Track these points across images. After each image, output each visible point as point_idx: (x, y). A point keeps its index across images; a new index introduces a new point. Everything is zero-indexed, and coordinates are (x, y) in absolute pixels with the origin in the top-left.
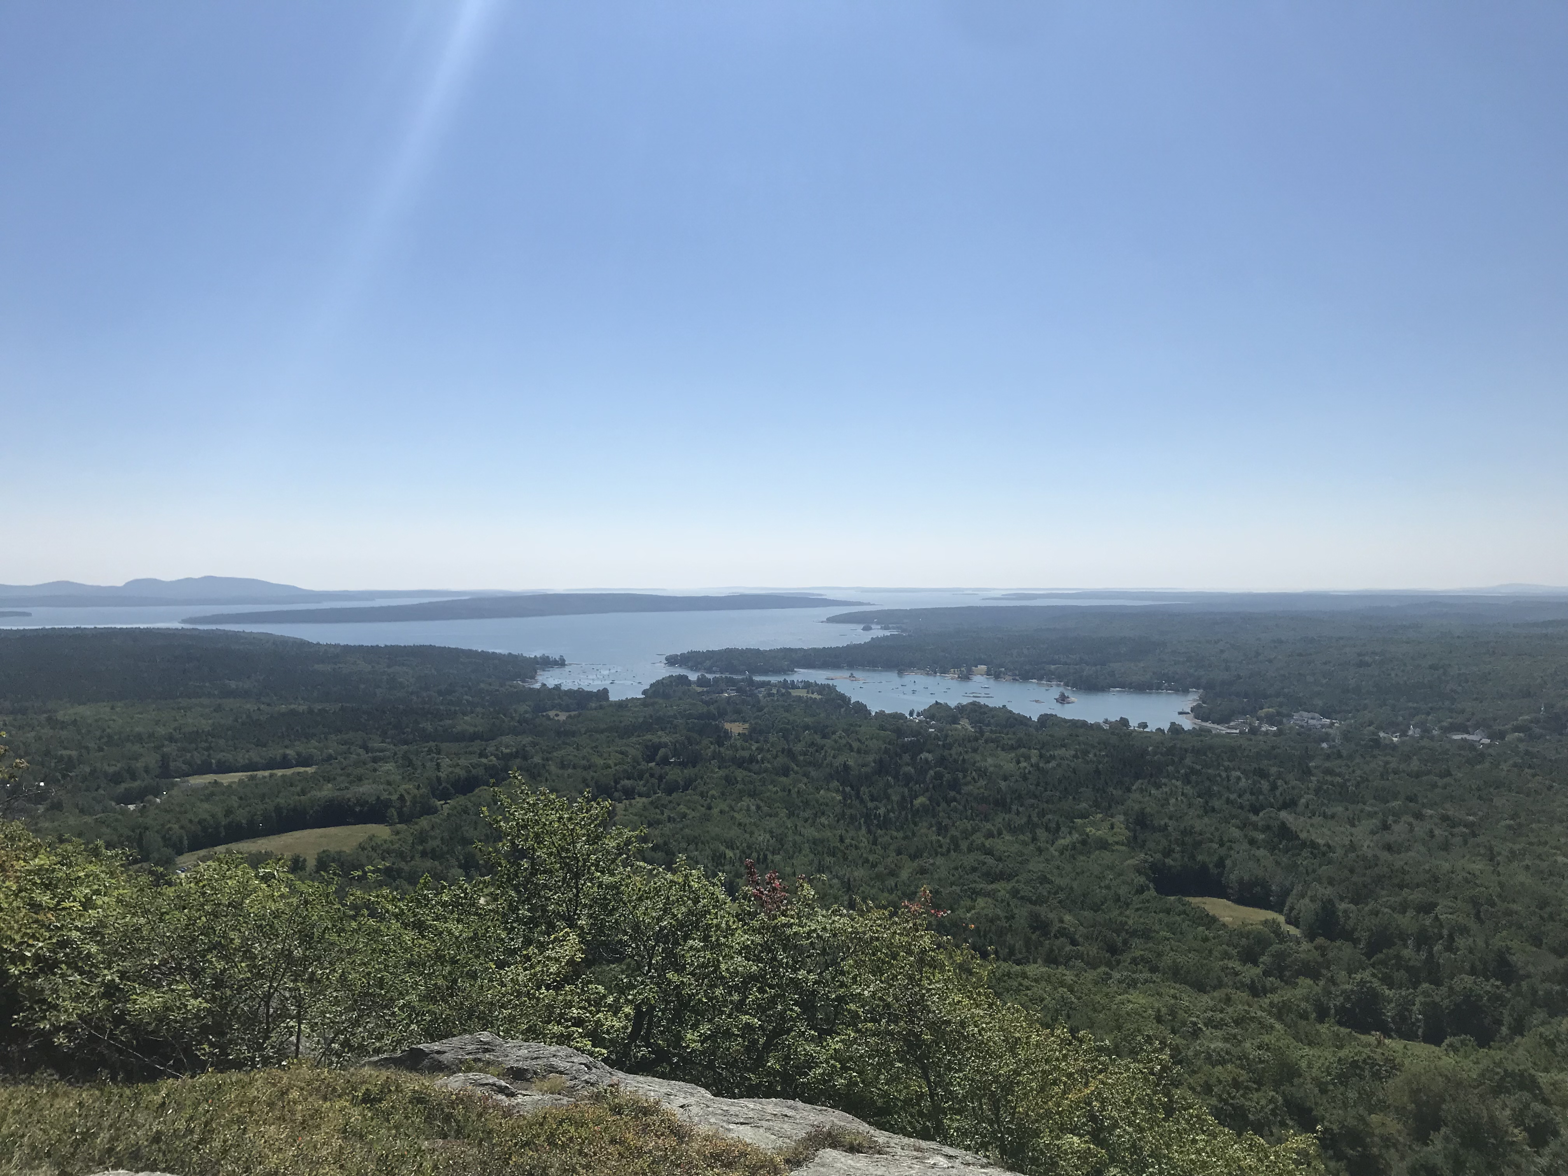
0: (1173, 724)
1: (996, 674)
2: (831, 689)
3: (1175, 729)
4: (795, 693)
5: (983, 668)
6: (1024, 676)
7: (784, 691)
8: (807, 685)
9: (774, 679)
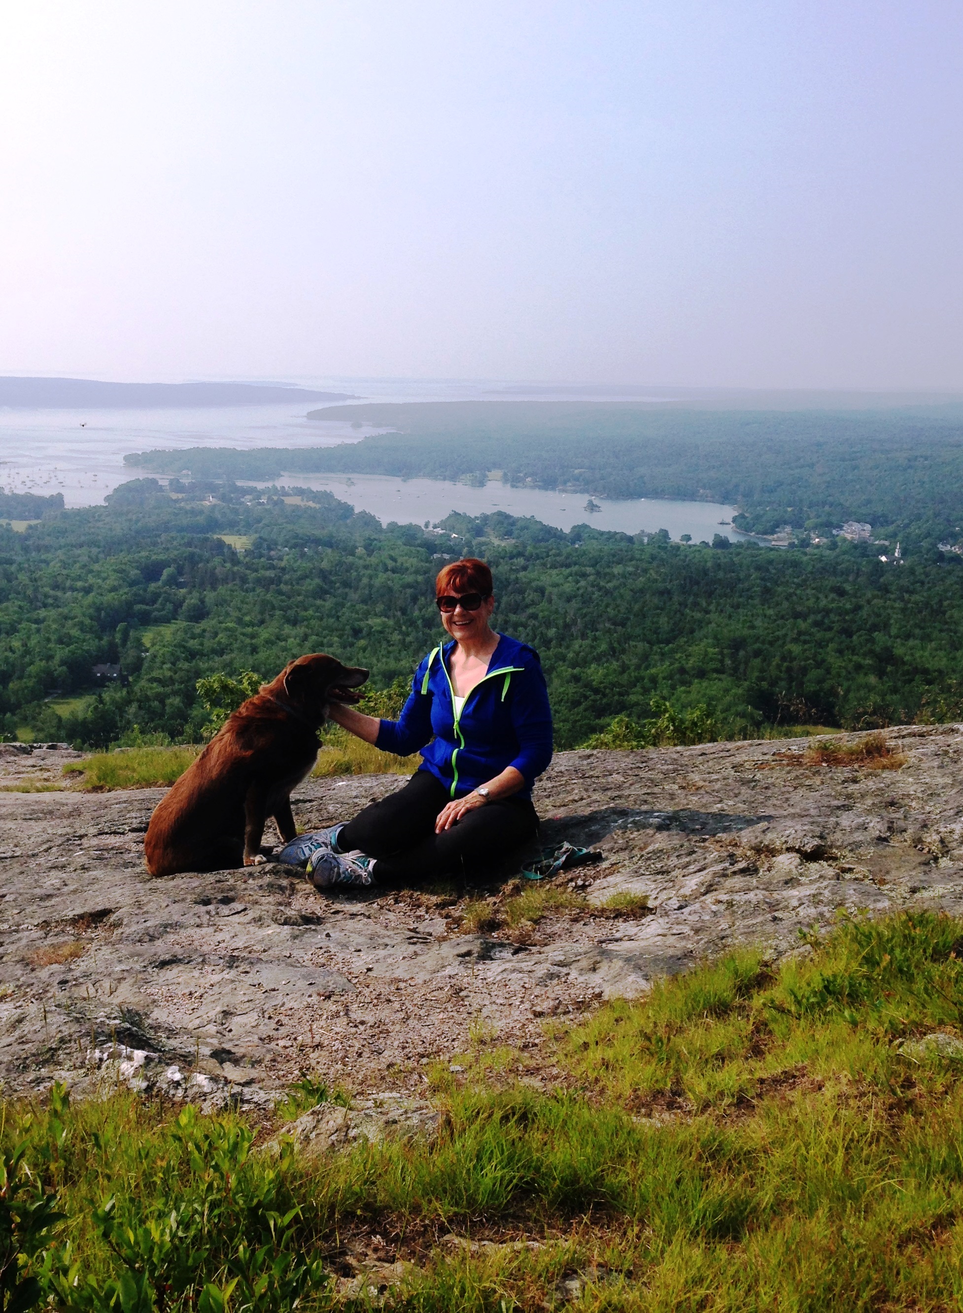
0: (717, 536)
1: (514, 480)
2: (328, 496)
3: (721, 543)
4: (288, 500)
5: (497, 473)
6: (549, 483)
7: (275, 498)
8: (300, 492)
9: (260, 486)
